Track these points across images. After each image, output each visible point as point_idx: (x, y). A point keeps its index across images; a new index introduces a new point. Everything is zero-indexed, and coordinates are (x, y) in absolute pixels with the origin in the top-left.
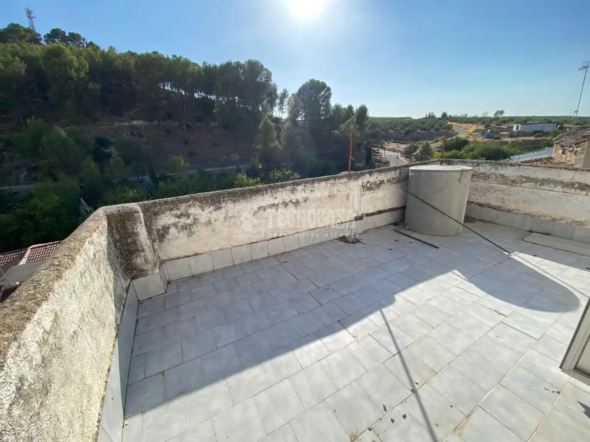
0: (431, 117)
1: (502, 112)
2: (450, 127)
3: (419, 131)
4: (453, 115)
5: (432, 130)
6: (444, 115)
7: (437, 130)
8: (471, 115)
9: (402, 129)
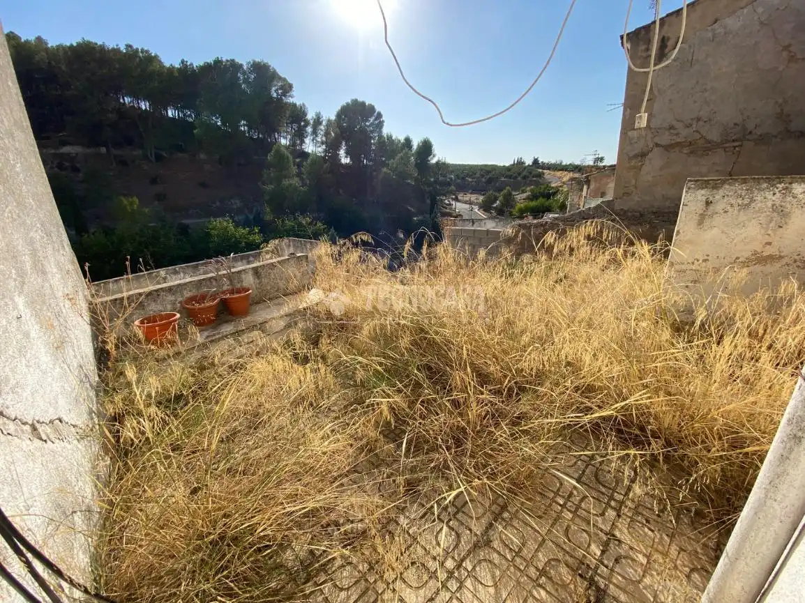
0: (520, 163)
1: (602, 159)
2: (540, 175)
3: (503, 179)
4: (546, 161)
5: (519, 179)
6: (536, 161)
7: (525, 178)
8: (566, 162)
9: (483, 176)
